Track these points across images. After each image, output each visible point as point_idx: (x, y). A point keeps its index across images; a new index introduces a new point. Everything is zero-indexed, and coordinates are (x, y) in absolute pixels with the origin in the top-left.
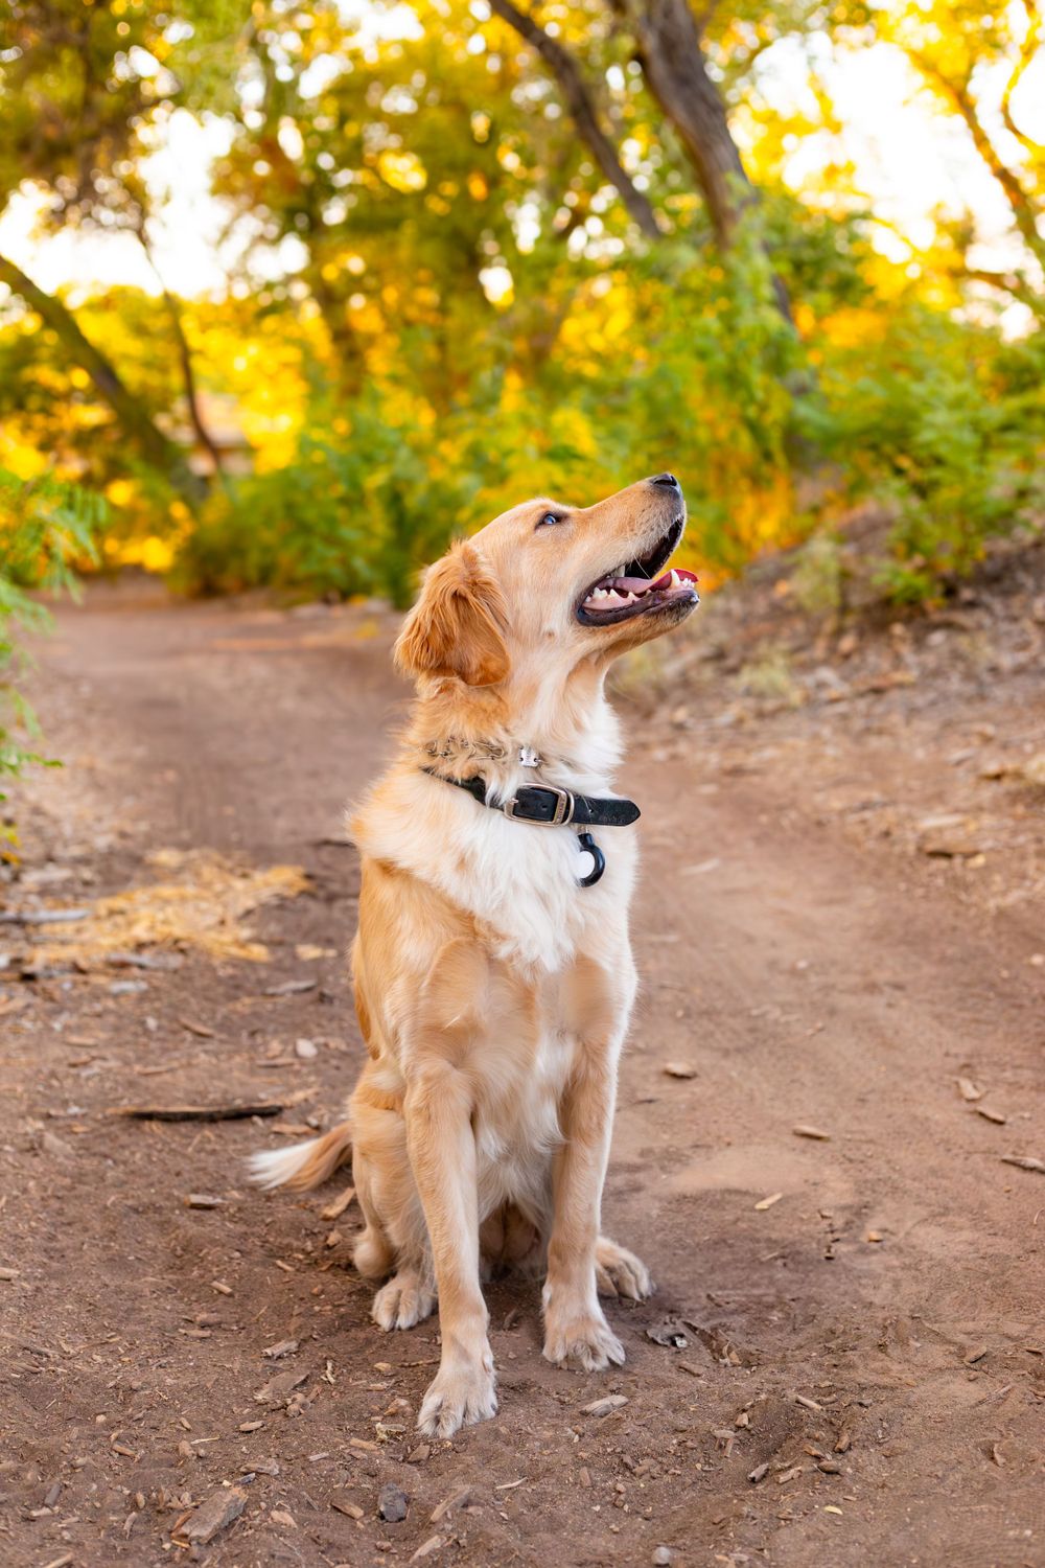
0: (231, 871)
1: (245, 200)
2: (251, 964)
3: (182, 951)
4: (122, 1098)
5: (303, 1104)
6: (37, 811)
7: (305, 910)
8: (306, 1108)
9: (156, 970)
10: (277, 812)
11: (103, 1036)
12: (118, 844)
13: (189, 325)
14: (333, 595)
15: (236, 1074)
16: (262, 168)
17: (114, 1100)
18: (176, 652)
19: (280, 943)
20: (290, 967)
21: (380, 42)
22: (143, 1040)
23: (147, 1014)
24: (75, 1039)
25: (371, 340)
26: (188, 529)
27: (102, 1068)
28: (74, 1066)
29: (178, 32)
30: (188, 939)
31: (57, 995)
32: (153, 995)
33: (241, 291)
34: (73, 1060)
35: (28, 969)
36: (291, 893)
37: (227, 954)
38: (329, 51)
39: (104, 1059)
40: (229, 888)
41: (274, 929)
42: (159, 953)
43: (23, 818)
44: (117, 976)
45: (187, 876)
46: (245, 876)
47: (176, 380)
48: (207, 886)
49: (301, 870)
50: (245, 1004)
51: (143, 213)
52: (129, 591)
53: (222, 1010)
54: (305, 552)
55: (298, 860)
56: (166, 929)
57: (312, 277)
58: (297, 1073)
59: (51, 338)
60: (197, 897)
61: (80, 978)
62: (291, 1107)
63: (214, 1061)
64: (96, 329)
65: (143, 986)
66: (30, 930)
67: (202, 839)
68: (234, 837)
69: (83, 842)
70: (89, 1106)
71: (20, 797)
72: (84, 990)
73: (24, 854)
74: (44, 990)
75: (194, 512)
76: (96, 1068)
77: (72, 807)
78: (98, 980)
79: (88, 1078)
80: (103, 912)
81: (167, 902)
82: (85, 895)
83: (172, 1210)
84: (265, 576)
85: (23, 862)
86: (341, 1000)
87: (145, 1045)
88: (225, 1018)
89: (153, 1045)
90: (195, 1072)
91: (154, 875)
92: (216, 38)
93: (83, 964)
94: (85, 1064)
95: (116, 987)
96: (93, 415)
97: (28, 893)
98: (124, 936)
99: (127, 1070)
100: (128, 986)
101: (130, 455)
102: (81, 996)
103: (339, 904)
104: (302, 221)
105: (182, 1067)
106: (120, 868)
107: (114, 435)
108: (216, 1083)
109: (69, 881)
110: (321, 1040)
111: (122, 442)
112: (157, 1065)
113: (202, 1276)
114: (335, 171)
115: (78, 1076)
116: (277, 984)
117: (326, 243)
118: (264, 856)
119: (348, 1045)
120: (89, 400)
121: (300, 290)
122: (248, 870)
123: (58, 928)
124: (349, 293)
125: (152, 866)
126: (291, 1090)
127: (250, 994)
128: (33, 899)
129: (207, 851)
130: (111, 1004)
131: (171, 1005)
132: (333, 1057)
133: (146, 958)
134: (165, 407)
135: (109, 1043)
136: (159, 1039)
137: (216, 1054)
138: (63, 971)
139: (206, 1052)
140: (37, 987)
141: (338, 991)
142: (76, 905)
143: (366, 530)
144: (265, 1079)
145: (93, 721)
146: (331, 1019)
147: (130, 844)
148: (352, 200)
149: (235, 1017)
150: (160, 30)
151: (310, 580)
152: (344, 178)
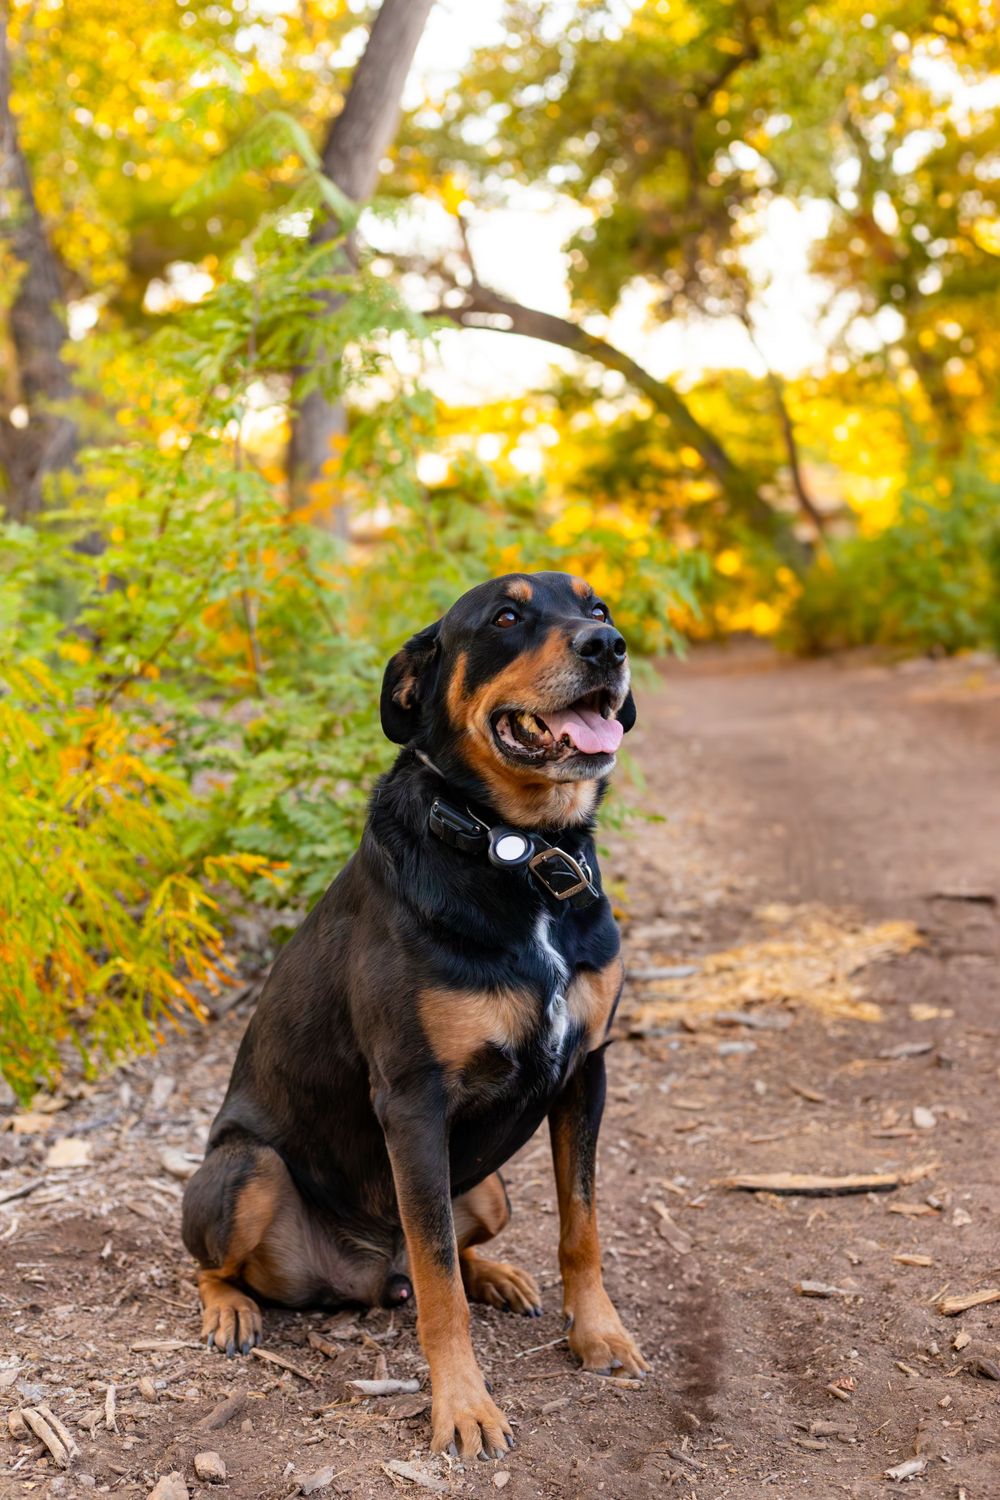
0: (841, 926)
1: (844, 275)
2: (863, 1024)
3: (791, 1010)
4: (729, 1168)
5: (923, 1181)
6: (648, 867)
7: (918, 968)
8: (925, 1187)
9: (765, 1029)
10: (886, 866)
11: (711, 1099)
12: (727, 899)
13: (791, 398)
14: (939, 649)
15: (849, 1144)
16: (859, 246)
17: (721, 1170)
18: (786, 709)
19: (893, 1002)
20: (905, 1028)
21: (971, 114)
22: (752, 1104)
23: (756, 1077)
24: (682, 1102)
25: (969, 401)
26: (796, 592)
27: (708, 1134)
28: (680, 1131)
29: (776, 124)
30: (798, 998)
31: (665, 1055)
32: (762, 1056)
33: (841, 365)
34: (679, 1125)
35: (635, 1028)
36: (903, 949)
37: (837, 1013)
38: (921, 128)
39: (711, 1125)
40: (838, 944)
41: (886, 987)
42: (767, 1012)
43: (635, 873)
44: (725, 1035)
45: (796, 932)
46: (855, 931)
47: (780, 452)
48: (817, 942)
49: (913, 925)
50: (857, 1066)
51: (746, 296)
52: (739, 655)
53: (834, 1074)
54: (910, 608)
55: (910, 915)
56: (773, 987)
57: (910, 344)
58: (915, 1145)
59: (664, 422)
60: (806, 954)
61: (688, 1037)
62: (910, 1184)
63: (826, 1129)
64: (705, 411)
65: (752, 1046)
66: (639, 987)
67: (811, 893)
68: (844, 891)
69: (692, 897)
70: (696, 1175)
71: (632, 853)
72: (692, 1050)
73: (633, 910)
74: (652, 1050)
75: (800, 577)
76: (703, 1134)
77: (683, 863)
78: (706, 1039)
79: (694, 1145)
80: (711, 969)
81: (775, 958)
82: (694, 951)
83: (784, 1296)
84: (869, 636)
85: (633, 918)
86: (960, 1065)
87: (753, 1110)
88: (836, 1082)
89: (761, 1111)
90: (806, 1142)
91: (763, 932)
92: (810, 124)
93: (691, 1023)
94: (692, 1130)
95: (724, 1047)
96: (702, 491)
97: (638, 949)
98: (732, 994)
99: (735, 1137)
100: (737, 1046)
101: (738, 526)
102: (688, 1056)
103: (955, 961)
104: (898, 292)
105: (792, 1135)
106: (729, 924)
107: (722, 507)
108: (828, 1154)
109: (678, 937)
110: (940, 1109)
111: (731, 514)
112: (766, 1132)
113: (815, 1377)
114: (930, 241)
115: (683, 1143)
116: (892, 1046)
117: (922, 310)
118: (875, 911)
119: (969, 1115)
120: (698, 476)
121: (899, 358)
122: (859, 926)
123: (666, 985)
124: (948, 356)
125: (760, 921)
126: (909, 1165)
127: (863, 1057)
128: (642, 955)
129: (816, 905)
130: (719, 1065)
131: (779, 1068)
132: (954, 1128)
133: (754, 1016)
134: (769, 479)
135: (715, 1108)
136: (769, 1105)
137: (828, 1122)
138: (670, 1030)
139: (817, 1119)
140: (645, 1046)
141: (957, 1055)
142: (684, 962)
143: (971, 585)
144: (880, 1151)
145: (703, 778)
146: (950, 1086)
147: (739, 900)
148: (949, 268)
149: (847, 1082)
150: (758, 125)
151: (914, 637)
152: (938, 248)
